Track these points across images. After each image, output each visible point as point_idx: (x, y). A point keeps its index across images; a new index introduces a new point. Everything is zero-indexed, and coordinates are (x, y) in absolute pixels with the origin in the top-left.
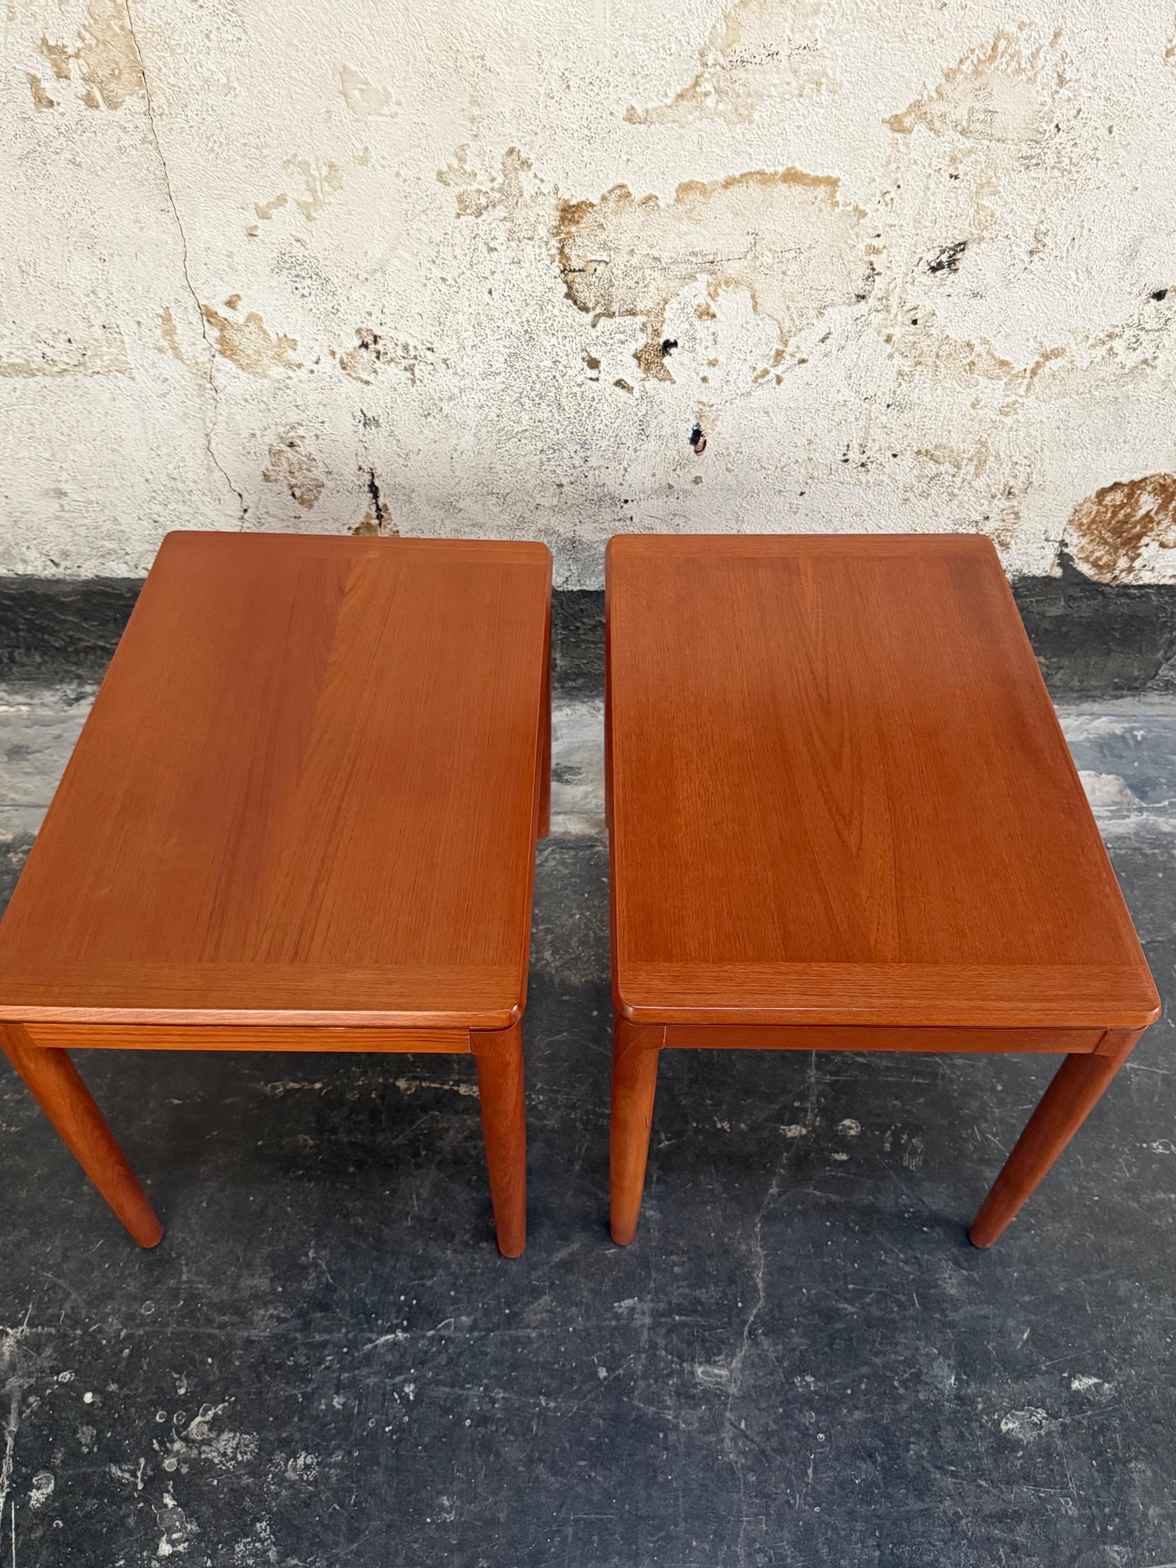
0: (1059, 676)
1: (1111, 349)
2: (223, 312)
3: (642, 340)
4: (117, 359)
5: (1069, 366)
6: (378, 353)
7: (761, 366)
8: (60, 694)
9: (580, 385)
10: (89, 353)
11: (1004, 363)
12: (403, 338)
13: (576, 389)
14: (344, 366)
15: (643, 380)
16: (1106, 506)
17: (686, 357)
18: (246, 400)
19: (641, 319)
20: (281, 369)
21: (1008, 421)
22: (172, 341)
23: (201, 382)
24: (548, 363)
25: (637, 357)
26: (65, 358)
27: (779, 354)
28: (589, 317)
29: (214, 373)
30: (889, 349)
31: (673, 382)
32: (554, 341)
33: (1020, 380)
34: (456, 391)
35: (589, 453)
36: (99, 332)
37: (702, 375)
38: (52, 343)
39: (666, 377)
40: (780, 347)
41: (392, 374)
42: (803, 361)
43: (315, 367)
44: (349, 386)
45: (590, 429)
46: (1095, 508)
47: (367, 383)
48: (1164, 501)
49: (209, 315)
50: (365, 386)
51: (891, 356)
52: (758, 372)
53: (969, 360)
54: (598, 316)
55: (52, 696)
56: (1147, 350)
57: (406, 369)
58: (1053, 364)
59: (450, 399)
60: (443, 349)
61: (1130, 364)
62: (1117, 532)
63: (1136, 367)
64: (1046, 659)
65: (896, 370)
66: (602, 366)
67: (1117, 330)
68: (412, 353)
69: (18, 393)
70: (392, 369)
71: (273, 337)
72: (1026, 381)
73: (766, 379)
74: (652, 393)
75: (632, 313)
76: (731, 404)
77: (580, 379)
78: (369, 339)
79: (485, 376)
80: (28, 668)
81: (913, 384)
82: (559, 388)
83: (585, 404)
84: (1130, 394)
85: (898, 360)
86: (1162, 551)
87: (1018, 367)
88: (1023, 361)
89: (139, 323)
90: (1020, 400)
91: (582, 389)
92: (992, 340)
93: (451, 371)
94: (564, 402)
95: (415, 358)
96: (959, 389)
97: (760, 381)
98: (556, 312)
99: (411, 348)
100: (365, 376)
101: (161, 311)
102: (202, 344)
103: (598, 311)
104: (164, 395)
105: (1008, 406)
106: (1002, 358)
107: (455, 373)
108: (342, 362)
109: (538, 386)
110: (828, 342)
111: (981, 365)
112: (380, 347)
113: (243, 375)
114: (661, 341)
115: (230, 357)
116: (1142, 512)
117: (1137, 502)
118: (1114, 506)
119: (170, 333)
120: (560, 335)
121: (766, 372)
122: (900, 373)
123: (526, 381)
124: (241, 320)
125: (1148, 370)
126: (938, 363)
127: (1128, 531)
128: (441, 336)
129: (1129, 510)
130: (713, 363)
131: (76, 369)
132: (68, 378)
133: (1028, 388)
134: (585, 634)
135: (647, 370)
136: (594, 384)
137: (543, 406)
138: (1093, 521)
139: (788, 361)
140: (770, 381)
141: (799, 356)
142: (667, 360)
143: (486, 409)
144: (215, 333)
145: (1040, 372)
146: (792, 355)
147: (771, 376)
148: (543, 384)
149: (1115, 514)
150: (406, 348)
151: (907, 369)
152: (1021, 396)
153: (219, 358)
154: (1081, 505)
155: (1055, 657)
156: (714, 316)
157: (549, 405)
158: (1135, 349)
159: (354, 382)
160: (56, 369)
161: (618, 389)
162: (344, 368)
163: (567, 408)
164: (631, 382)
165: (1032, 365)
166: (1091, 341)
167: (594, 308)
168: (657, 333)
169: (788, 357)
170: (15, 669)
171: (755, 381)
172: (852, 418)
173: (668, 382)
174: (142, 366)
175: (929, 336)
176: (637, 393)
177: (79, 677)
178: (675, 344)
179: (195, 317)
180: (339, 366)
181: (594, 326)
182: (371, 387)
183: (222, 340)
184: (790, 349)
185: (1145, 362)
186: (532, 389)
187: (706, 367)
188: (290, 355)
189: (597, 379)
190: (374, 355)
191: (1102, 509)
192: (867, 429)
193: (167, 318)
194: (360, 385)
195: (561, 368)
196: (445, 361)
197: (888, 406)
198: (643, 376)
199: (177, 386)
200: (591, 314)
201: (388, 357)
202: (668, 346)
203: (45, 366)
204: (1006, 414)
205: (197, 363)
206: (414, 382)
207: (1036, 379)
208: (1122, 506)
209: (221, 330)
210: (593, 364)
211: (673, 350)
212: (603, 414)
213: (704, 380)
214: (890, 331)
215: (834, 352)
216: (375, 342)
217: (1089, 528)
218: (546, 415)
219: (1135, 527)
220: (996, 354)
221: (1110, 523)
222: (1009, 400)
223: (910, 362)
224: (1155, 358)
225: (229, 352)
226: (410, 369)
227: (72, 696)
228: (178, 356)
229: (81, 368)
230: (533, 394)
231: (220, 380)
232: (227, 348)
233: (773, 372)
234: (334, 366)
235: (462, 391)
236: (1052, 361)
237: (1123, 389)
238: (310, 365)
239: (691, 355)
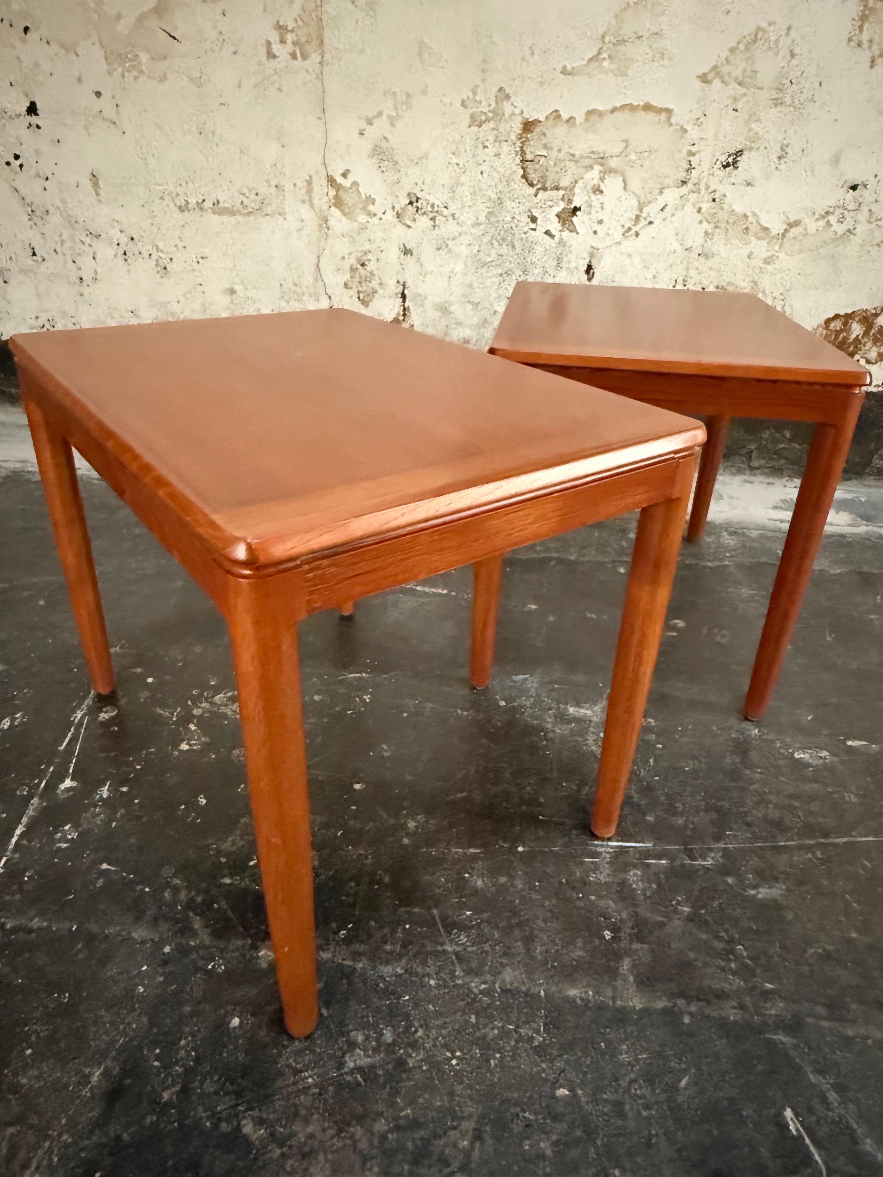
1: (828, 222)
2: (340, 180)
3: (562, 205)
4: (279, 207)
5: (804, 232)
6: (418, 208)
7: (627, 225)
9: (525, 233)
10: (266, 202)
11: (766, 229)
12: (431, 200)
14: (398, 216)
15: (561, 231)
16: (831, 330)
17: (586, 218)
18: (344, 235)
19: (562, 192)
20: (365, 217)
21: (770, 268)
22: (310, 197)
23: (322, 223)
24: (508, 219)
25: (558, 216)
26: (253, 205)
27: (638, 217)
28: (533, 191)
29: (329, 218)
30: (699, 217)
31: (578, 233)
32: (513, 204)
33: (776, 240)
34: (457, 234)
35: (528, 277)
36: (273, 190)
37: (594, 229)
38: (247, 195)
39: (573, 230)
40: (638, 213)
41: (424, 222)
42: (651, 223)
43: (383, 216)
44: (400, 228)
45: (531, 262)
46: (825, 330)
47: (409, 227)
48: (866, 329)
49: (332, 181)
50: (408, 229)
51: (701, 222)
52: (626, 229)
53: (745, 226)
54: (539, 189)
56: (849, 223)
57: (431, 219)
58: (795, 231)
59: (453, 239)
60: (452, 207)
61: (840, 232)
63: (844, 234)
65: (703, 231)
66: (539, 221)
67: (831, 210)
68: (436, 209)
69: (224, 226)
70: (424, 218)
71: (363, 196)
72: (779, 241)
73: (630, 233)
74: (565, 239)
75: (557, 188)
76: (610, 249)
77: (526, 229)
78: (414, 199)
79: (474, 225)
81: (713, 241)
82: (514, 235)
83: (527, 245)
84: (841, 252)
85: (705, 225)
87: (774, 232)
88: (777, 228)
89: (294, 184)
90: (776, 254)
91: (527, 236)
92: (759, 214)
93: (456, 221)
94: (516, 243)
95: (437, 212)
96: (740, 245)
97: (626, 234)
98: (516, 186)
99: (435, 206)
100: (409, 223)
101: (307, 178)
102: (326, 199)
103: (539, 186)
105: (769, 257)
106: (765, 225)
107: (458, 223)
108: (397, 213)
109: (502, 233)
110: (665, 210)
111: (753, 229)
112: (419, 204)
113: (344, 219)
114: (572, 206)
115: (339, 208)
116: (853, 336)
117: (850, 328)
118: (836, 331)
119: (310, 191)
120: (517, 201)
121: (629, 229)
122: (706, 233)
123: (496, 230)
124: (349, 186)
125: (851, 237)
126: (728, 227)
128: (452, 199)
129: (845, 334)
130: (600, 222)
131: (257, 212)
132: (253, 217)
133: (781, 246)
135: (563, 225)
136: (533, 232)
137: (504, 246)
139: (643, 222)
140: (631, 235)
141: (649, 220)
142: (574, 219)
144: (333, 192)
145: (787, 235)
146: (645, 219)
147: (632, 232)
148: (506, 231)
149: (837, 336)
150: (433, 206)
151: (710, 231)
152: (777, 251)
153: (333, 208)
154: (816, 329)
156: (602, 192)
157: (507, 246)
158: (842, 223)
159: (403, 226)
160: (247, 211)
161: (546, 236)
162: (398, 217)
163: (517, 248)
164: (554, 232)
165: (782, 231)
166: (816, 216)
167: (537, 185)
168: (570, 201)
169: (643, 220)
171: (623, 235)
172: (679, 262)
173: (575, 234)
174: (292, 211)
175: (722, 209)
176: (557, 240)
178: (579, 209)
179: (325, 183)
180: (396, 216)
181: (536, 196)
182: (411, 230)
183: (336, 197)
184: (644, 215)
185: (849, 231)
186: (499, 235)
187: (596, 225)
188: (371, 208)
189: (535, 230)
190: (415, 209)
191: (829, 332)
192: (687, 269)
193: (309, 182)
194: (405, 227)
195: (516, 222)
196: (453, 215)
197: (700, 254)
198: (561, 228)
199: (308, 224)
200: (535, 188)
201: (423, 211)
202: (576, 209)
203: (242, 209)
204: (768, 263)
205: (321, 211)
206: (435, 227)
207: (785, 240)
208: (841, 331)
209: (337, 191)
210: (534, 219)
211: (578, 213)
212: (537, 252)
213: (595, 232)
214: (700, 205)
215: (669, 217)
216: (417, 201)
219: (850, 347)
220: (762, 223)
222: (770, 254)
223: (712, 226)
224: (854, 229)
225: (339, 205)
226: (433, 219)
228: (312, 206)
229: (260, 211)
230: (499, 238)
231: (332, 222)
232: (338, 202)
233: (635, 229)
234: (393, 216)
235: (460, 234)
236: (794, 229)
237: (837, 249)
238: (380, 215)
239: (589, 216)
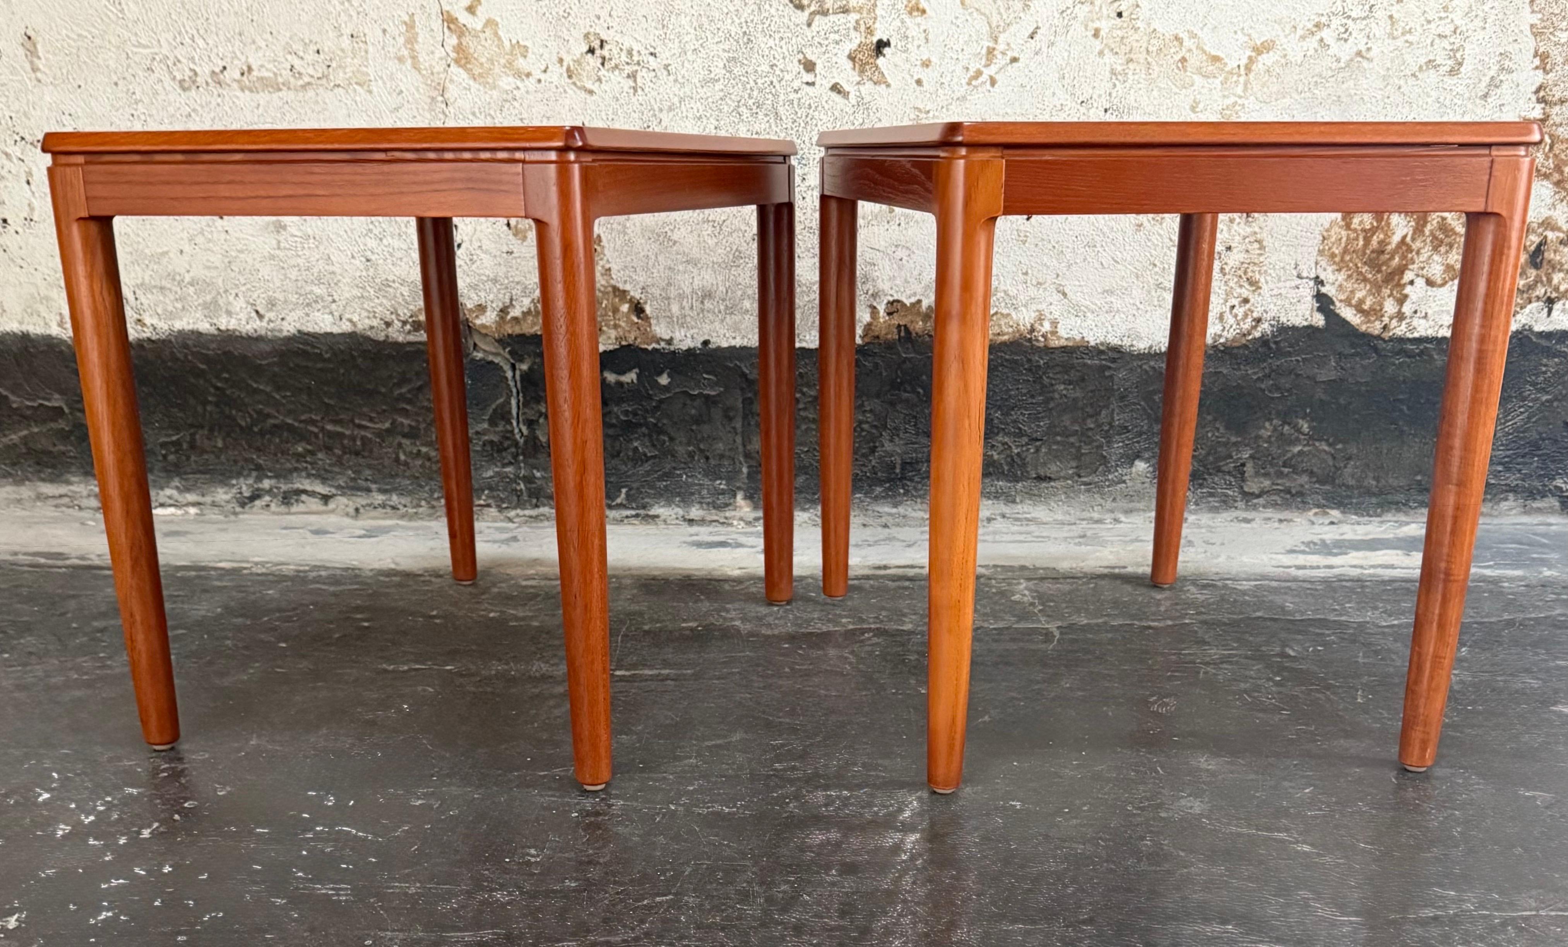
0: (1348, 470)
1: (1322, 40)
2: (464, 18)
3: (856, 40)
4: (358, 71)
5: (1283, 61)
6: (604, 58)
7: (973, 66)
8: (234, 491)
9: (796, 91)
10: (334, 65)
11: (1216, 59)
12: (628, 43)
13: (793, 96)
14: (570, 74)
15: (858, 83)
16: (1355, 230)
17: (899, 58)
18: (474, 114)
19: (853, 17)
20: (511, 79)
22: (412, 50)
23: (435, 94)
24: (765, 68)
25: (852, 58)
26: (311, 71)
27: (990, 52)
28: (804, 16)
29: (448, 84)
30: (1097, 45)
31: (888, 86)
32: (771, 43)
33: (1235, 78)
34: (676, 100)
35: (807, 169)
36: (346, 42)
37: (916, 78)
38: (301, 54)
39: (881, 81)
40: (991, 45)
41: (616, 81)
42: (1014, 60)
43: (543, 77)
44: (573, 96)
45: (807, 139)
46: (1344, 233)
47: (591, 92)
48: (1417, 224)
49: (449, 20)
50: (588, 96)
51: (1101, 53)
52: (971, 73)
53: (1180, 56)
54: (813, 13)
55: (226, 493)
56: (1358, 41)
57: (629, 76)
58: (1267, 59)
59: (670, 109)
60: (664, 56)
61: (1345, 58)
62: (1374, 264)
63: (1352, 60)
64: (1330, 445)
65: (1108, 68)
66: (819, 68)
67: (1324, 20)
68: (635, 58)
69: (261, 109)
70: (616, 77)
71: (507, 44)
72: (1242, 79)
73: (981, 80)
74: (867, 98)
75: (845, 11)
76: (948, 110)
77: (796, 84)
78: (596, 44)
79: (705, 82)
80: (206, 457)
81: (1127, 85)
82: (776, 95)
83: (801, 112)
84: (1353, 92)
85: (1109, 58)
86: (1432, 291)
87: (1232, 64)
88: (1236, 57)
89: (384, 31)
90: (1240, 102)
91: (799, 95)
92: (1200, 33)
93: (672, 78)
94: (781, 110)
95: (638, 63)
96: (1175, 90)
97: (974, 83)
98: (773, 11)
99: (635, 53)
100: (589, 85)
101: (406, 18)
102: (440, 52)
103: (813, 8)
104: (397, 109)
105: (1228, 108)
106: (1214, 53)
107: (676, 81)
108: (568, 70)
109: (755, 93)
110: (1037, 37)
111: (1194, 61)
112: (605, 52)
113: (474, 86)
114: (875, 40)
115: (463, 67)
116: (1396, 239)
117: (1388, 224)
118: (1364, 230)
119: (411, 41)
120: (777, 36)
121: (979, 73)
122: (1113, 72)
123: (745, 89)
124: (479, 27)
125: (1365, 64)
126: (1150, 59)
127: (1386, 263)
128: (663, 39)
129: (1382, 236)
130: (926, 64)
131: (319, 82)
132: (311, 93)
133: (1245, 89)
134: (805, 409)
135: (862, 72)
136: (809, 89)
137: (761, 116)
138: (1345, 251)
139: (1000, 61)
140: (984, 83)
141: (1010, 54)
142: (881, 61)
143: (704, 120)
144: (453, 41)
145: (1254, 67)
146: (1003, 53)
147: (984, 77)
148: (761, 91)
149: (1367, 240)
150: (630, 53)
151: (1119, 68)
152: (1240, 97)
153: (454, 68)
154: (1327, 231)
155: (1340, 442)
156: (924, 12)
157: (766, 115)
158: (1346, 40)
159: (578, 92)
160: (301, 82)
161: (834, 95)
162: (570, 77)
163: (784, 118)
164: (846, 87)
165: (1244, 61)
166: (1300, 32)
167: (809, 6)
168: (870, 31)
169: (1000, 56)
170: (193, 458)
171: (969, 84)
173: (883, 86)
174: (381, 78)
175: (1136, 29)
176: (853, 99)
177: (258, 468)
178: (887, 44)
179: (437, 24)
180: (565, 75)
181: (809, 25)
182: (594, 97)
183: (459, 48)
184: (1001, 47)
185: (1359, 54)
186: (750, 97)
187: (919, 69)
188: (521, 63)
189: (812, 84)
190: (600, 61)
191: (1353, 235)
193: (410, 26)
194: (583, 95)
195: (778, 72)
196: (666, 67)
197: (1106, 111)
198: (858, 79)
199: (410, 99)
200: (807, 13)
201: (613, 63)
202: (881, 46)
203: (292, 80)
205: (432, 73)
206: (635, 90)
207: (1252, 76)
208: (1373, 230)
209: (459, 37)
210: (809, 66)
211: (886, 51)
212: (820, 123)
213: (919, 82)
214: (1097, 24)
215: (1045, 49)
216: (602, 47)
217: (1342, 260)
218: (763, 126)
219: (1392, 258)
220: (1206, 48)
221: (1364, 254)
222: (1229, 101)
223: (1122, 59)
224: (1369, 49)
225: (463, 61)
226: (633, 76)
227: (247, 494)
228: (416, 67)
229: (324, 81)
230: (751, 102)
231: (452, 92)
232: (462, 57)
233: (987, 72)
234: (561, 74)
235: (681, 100)
236: (1265, 56)
237: (1344, 86)
238: (537, 74)
239: (904, 55)
